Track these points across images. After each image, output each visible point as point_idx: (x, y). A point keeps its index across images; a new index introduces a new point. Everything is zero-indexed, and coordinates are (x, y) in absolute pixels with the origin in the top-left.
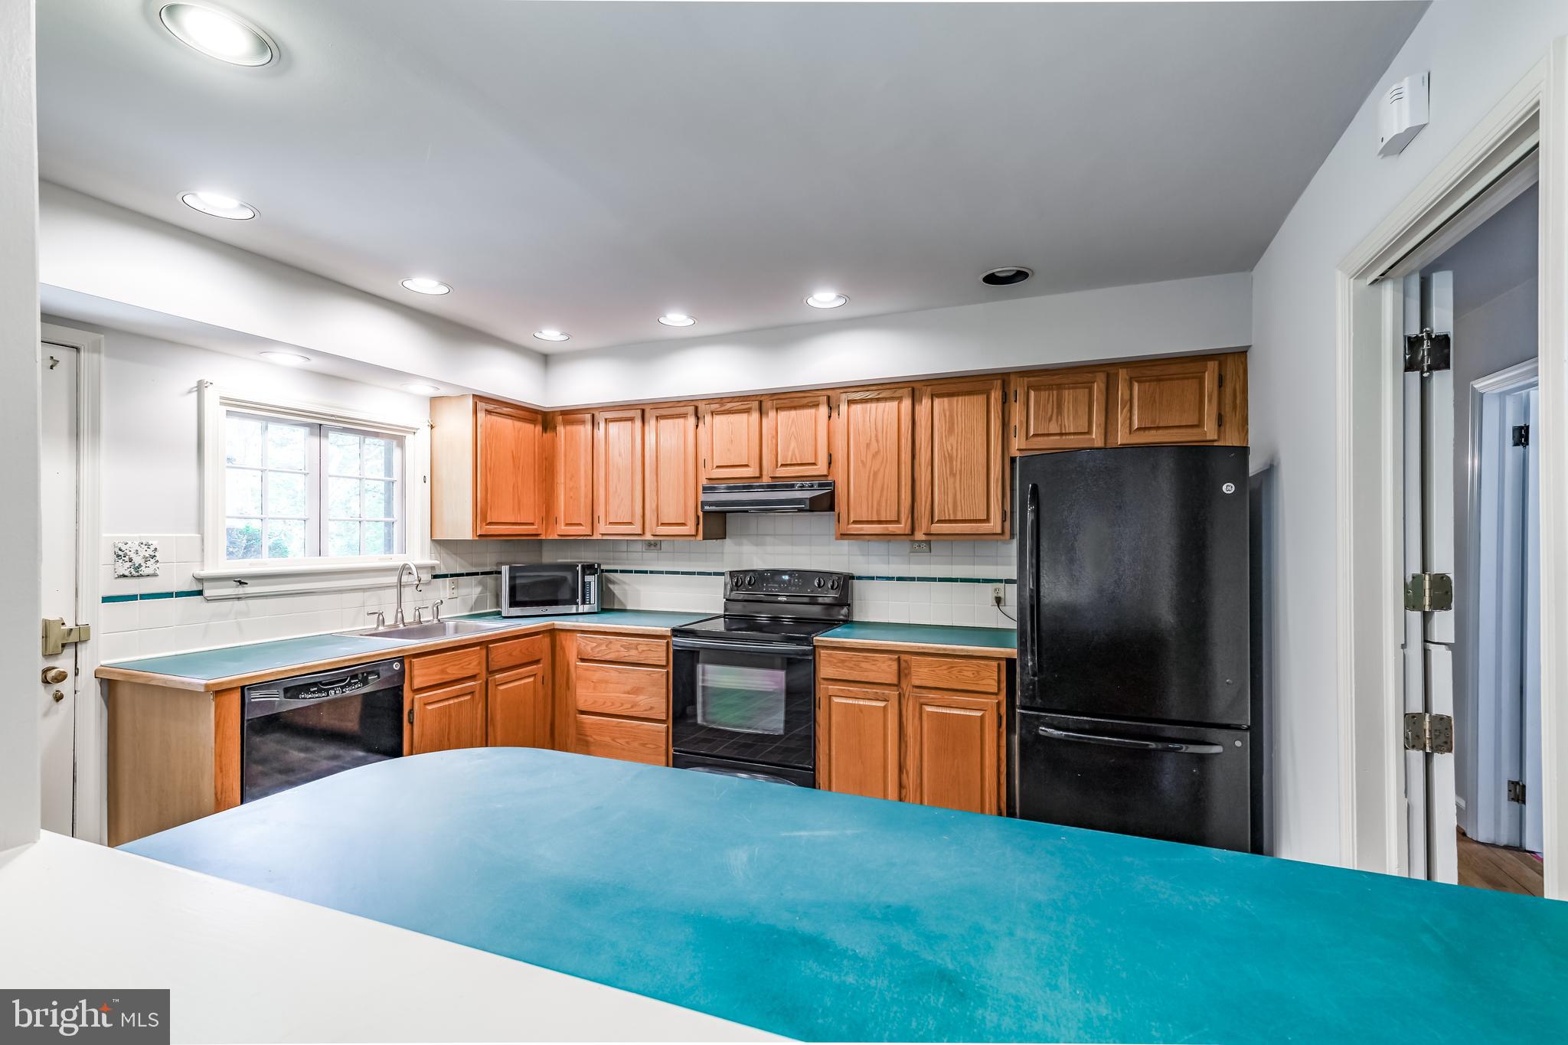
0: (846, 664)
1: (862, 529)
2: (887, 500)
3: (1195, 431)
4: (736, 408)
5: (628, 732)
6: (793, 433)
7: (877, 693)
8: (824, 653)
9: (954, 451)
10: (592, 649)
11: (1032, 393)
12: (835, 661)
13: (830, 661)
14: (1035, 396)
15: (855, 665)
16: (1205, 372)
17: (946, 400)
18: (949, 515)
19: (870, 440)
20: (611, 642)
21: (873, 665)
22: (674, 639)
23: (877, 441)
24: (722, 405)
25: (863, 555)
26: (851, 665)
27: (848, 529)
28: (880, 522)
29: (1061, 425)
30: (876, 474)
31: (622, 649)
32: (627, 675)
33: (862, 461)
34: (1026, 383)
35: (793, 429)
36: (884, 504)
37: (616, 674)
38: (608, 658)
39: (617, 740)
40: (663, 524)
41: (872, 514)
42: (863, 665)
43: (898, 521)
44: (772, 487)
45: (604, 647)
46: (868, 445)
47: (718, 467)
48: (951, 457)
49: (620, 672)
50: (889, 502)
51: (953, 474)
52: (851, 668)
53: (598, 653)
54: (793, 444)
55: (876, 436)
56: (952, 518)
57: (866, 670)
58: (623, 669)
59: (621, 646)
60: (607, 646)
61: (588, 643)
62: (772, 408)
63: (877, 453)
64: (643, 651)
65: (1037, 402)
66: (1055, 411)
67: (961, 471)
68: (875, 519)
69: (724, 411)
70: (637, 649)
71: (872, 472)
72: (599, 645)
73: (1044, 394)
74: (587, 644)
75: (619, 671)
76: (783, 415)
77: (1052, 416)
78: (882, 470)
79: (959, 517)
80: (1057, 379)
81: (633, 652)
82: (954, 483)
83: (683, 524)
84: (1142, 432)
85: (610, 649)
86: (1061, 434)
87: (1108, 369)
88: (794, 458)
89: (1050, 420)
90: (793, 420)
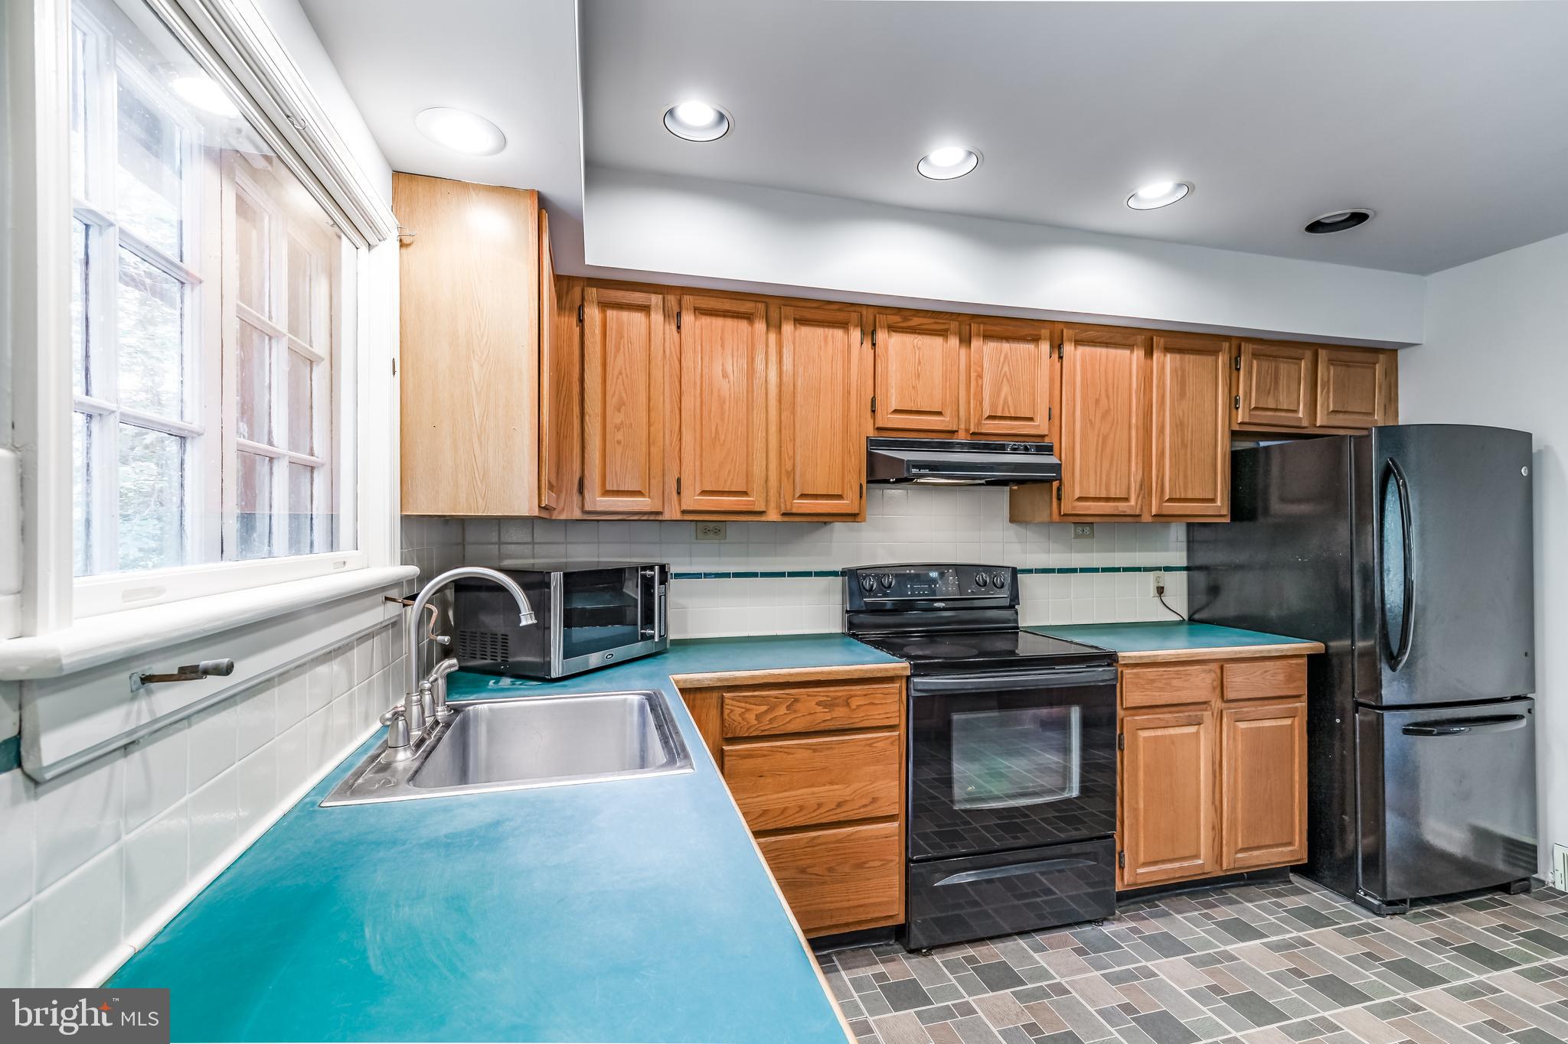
0: (1156, 684)
1: (1088, 508)
2: (1117, 472)
3: (1369, 418)
4: (925, 327)
5: (832, 850)
6: (1005, 375)
7: (1190, 716)
8: (1129, 674)
9: (1186, 415)
10: (758, 717)
11: (1255, 362)
12: (1143, 682)
13: (1136, 684)
14: (1258, 365)
15: (1165, 684)
16: (1375, 364)
17: (1178, 356)
18: (1180, 493)
19: (1100, 394)
20: (796, 700)
21: (1186, 681)
22: (916, 680)
23: (1108, 397)
24: (906, 319)
25: (1020, 542)
26: (1160, 685)
27: (1074, 508)
28: (1108, 499)
29: (1277, 400)
30: (1105, 439)
31: (820, 709)
32: (829, 752)
33: (1090, 420)
34: (1250, 350)
35: (1006, 368)
36: (1113, 477)
37: (807, 754)
38: (792, 728)
39: (809, 870)
40: (803, 496)
41: (1100, 489)
42: (1175, 683)
43: (1126, 499)
44: (975, 447)
45: (782, 710)
46: (1097, 401)
47: (896, 411)
48: (1182, 423)
49: (815, 751)
50: (1119, 474)
51: (1184, 445)
52: (1161, 689)
53: (771, 721)
54: (1005, 389)
55: (1107, 391)
56: (1183, 497)
57: (1178, 689)
58: (820, 744)
59: (817, 704)
60: (788, 708)
61: (748, 706)
62: (978, 335)
63: (1107, 412)
64: (859, 706)
65: (1259, 373)
66: (1273, 384)
67: (1192, 441)
68: (1103, 495)
69: (909, 327)
70: (848, 705)
71: (1101, 437)
72: (771, 709)
73: (1265, 364)
74: (748, 710)
75: (814, 749)
76: (991, 346)
77: (1270, 389)
78: (1112, 435)
79: (1190, 496)
80: (1274, 350)
81: (840, 712)
82: (1186, 454)
83: (839, 497)
84: (1334, 414)
85: (795, 711)
86: (1276, 410)
87: (1313, 347)
88: (1006, 409)
89: (1269, 393)
90: (1006, 357)
